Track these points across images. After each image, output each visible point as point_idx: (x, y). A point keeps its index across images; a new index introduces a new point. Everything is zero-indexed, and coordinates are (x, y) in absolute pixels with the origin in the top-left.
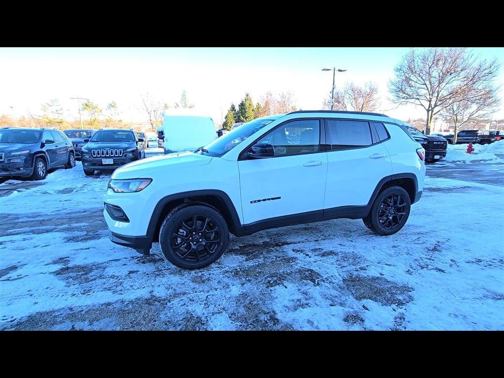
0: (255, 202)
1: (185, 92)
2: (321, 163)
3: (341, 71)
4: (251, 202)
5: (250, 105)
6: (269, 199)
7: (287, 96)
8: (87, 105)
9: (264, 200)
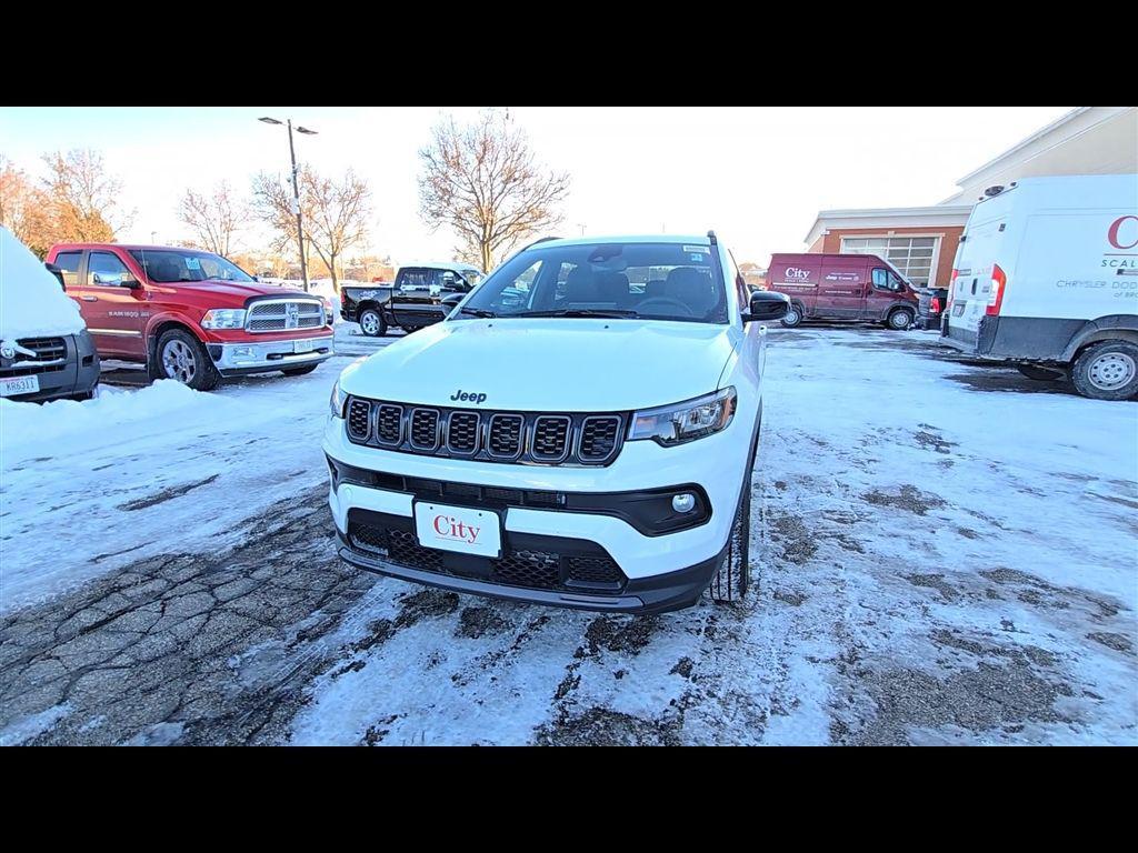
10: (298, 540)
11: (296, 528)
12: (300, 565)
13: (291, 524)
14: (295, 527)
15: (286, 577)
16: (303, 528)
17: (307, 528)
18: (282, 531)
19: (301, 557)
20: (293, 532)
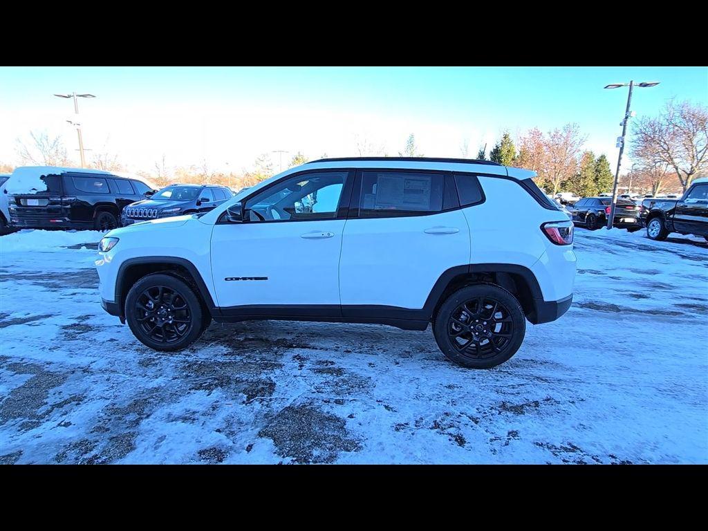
0: (232, 279)
1: (412, 136)
2: (329, 234)
3: (646, 85)
4: (226, 279)
5: (509, 151)
6: (251, 279)
7: (565, 135)
8: (297, 159)
9: (244, 279)
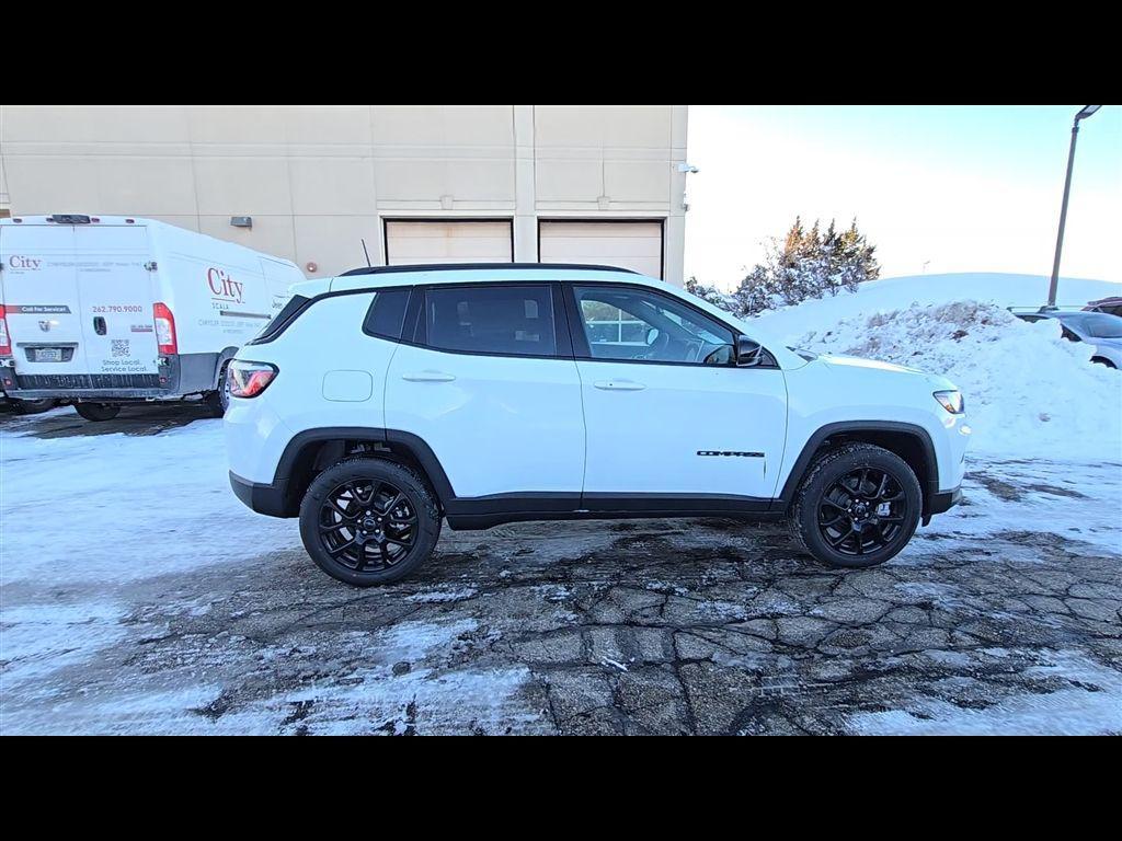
10: (971, 620)
11: (967, 638)
12: (977, 594)
13: (971, 648)
14: (968, 640)
15: (992, 590)
16: (957, 634)
17: (951, 631)
18: (988, 644)
19: (971, 600)
20: (973, 635)
